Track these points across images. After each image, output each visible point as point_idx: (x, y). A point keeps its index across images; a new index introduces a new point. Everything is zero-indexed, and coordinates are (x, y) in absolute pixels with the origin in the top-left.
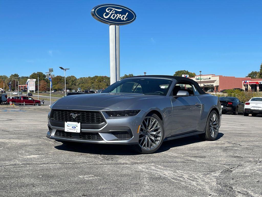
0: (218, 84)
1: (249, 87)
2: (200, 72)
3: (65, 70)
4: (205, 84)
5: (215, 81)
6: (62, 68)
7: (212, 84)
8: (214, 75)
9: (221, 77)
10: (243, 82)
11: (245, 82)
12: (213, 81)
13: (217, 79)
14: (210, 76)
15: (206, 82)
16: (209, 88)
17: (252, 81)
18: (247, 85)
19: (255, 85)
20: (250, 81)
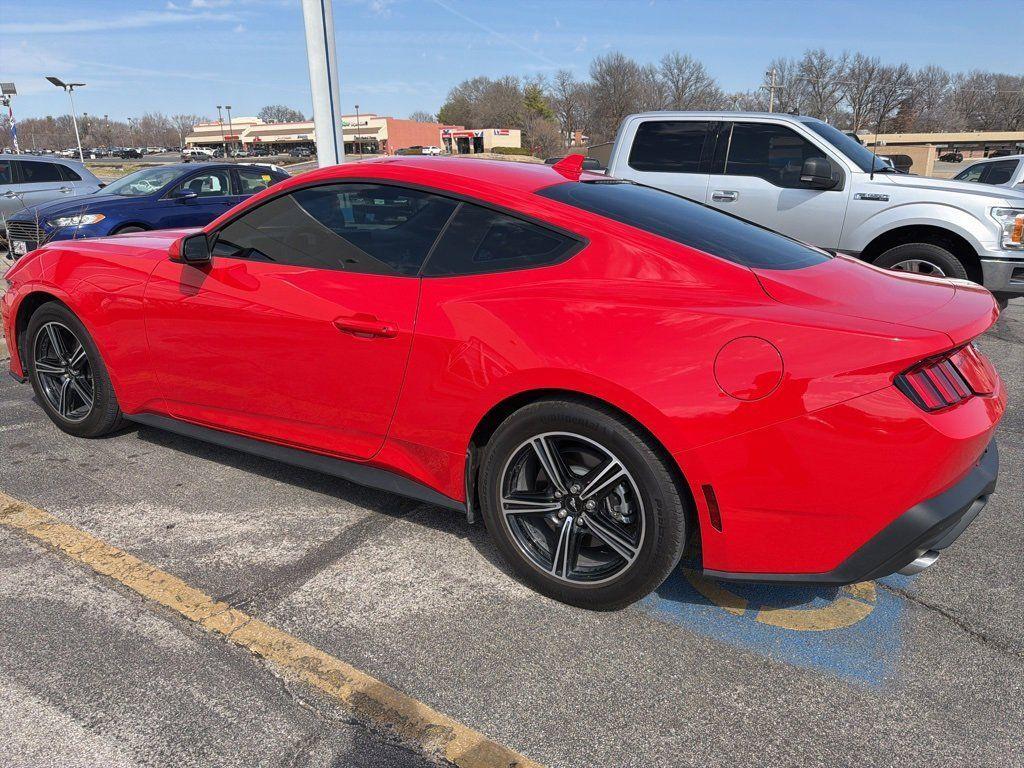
0: (386, 137)
1: (455, 146)
2: (357, 107)
3: (68, 88)
4: (357, 136)
5: (379, 128)
6: (56, 82)
7: (373, 135)
8: (374, 117)
9: (390, 121)
10: (442, 132)
11: (446, 133)
12: (376, 130)
13: (382, 124)
14: (367, 119)
15: (360, 131)
16: (367, 144)
17: (461, 131)
18: (450, 140)
19: (466, 139)
20: (455, 131)
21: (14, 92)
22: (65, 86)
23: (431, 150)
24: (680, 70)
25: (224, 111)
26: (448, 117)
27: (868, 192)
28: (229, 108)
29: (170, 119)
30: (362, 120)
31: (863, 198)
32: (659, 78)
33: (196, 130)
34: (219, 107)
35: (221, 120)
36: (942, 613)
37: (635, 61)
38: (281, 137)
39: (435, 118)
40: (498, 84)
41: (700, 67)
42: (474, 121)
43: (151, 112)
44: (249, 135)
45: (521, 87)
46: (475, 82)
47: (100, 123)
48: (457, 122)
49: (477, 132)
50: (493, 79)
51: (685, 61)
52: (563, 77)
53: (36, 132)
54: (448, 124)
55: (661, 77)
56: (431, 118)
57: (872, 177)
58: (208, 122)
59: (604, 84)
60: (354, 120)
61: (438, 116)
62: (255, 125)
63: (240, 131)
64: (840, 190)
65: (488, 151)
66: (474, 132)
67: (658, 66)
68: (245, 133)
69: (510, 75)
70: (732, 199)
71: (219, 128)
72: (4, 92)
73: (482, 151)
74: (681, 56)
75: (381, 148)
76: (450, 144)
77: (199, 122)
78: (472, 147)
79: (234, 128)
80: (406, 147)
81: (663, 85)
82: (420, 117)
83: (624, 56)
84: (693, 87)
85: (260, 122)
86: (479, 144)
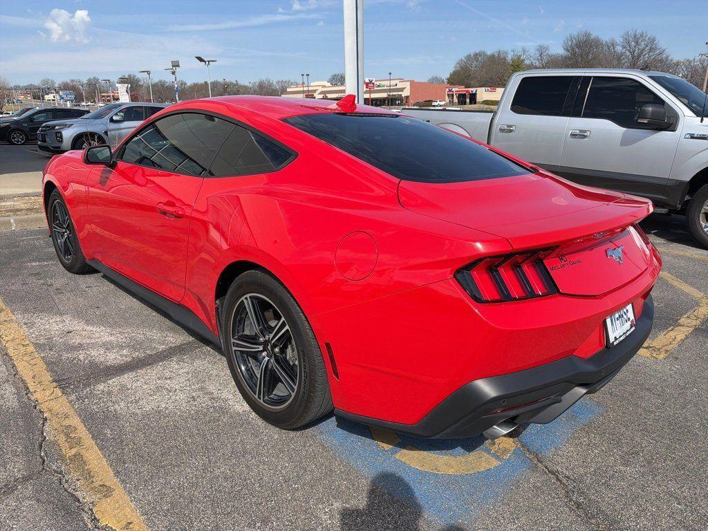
0: (409, 94)
1: (456, 100)
2: (390, 74)
3: (207, 63)
4: (389, 94)
5: (404, 88)
6: (200, 59)
7: (400, 93)
8: (402, 80)
9: (413, 84)
10: (447, 90)
11: (450, 91)
12: (402, 90)
13: (407, 85)
14: (397, 82)
15: (390, 90)
16: (396, 99)
17: (462, 89)
18: (453, 95)
19: (464, 96)
20: (457, 89)
21: (178, 66)
22: (205, 62)
23: (438, 102)
24: (637, 43)
25: (305, 77)
26: (453, 80)
27: (697, 132)
28: (308, 75)
29: (275, 83)
30: (393, 83)
31: (692, 137)
32: (619, 49)
33: (288, 90)
34: (303, 75)
35: (303, 83)
36: (558, 479)
37: (600, 37)
38: (340, 94)
39: (445, 81)
40: (493, 56)
41: (654, 40)
42: (472, 82)
43: (264, 78)
44: (320, 93)
45: (509, 58)
46: (476, 55)
47: (234, 85)
48: (460, 84)
49: (473, 90)
50: (489, 53)
51: (642, 36)
52: (541, 50)
53: (198, 91)
54: (454, 85)
55: (621, 48)
56: (443, 81)
57: (702, 121)
58: (297, 85)
59: (574, 54)
60: (387, 83)
61: (448, 79)
62: (324, 86)
63: (315, 91)
64: (674, 130)
65: (479, 103)
66: (470, 89)
67: (619, 40)
68: (317, 92)
69: (502, 49)
70: (585, 137)
71: (302, 89)
72: (173, 66)
73: (475, 103)
74: (639, 32)
75: (404, 102)
76: (453, 98)
77: (290, 84)
78: (468, 100)
79: (310, 89)
80: (421, 100)
81: (622, 54)
82: (435, 81)
83: (591, 33)
84: (647, 56)
85: (329, 84)
86: (473, 98)
